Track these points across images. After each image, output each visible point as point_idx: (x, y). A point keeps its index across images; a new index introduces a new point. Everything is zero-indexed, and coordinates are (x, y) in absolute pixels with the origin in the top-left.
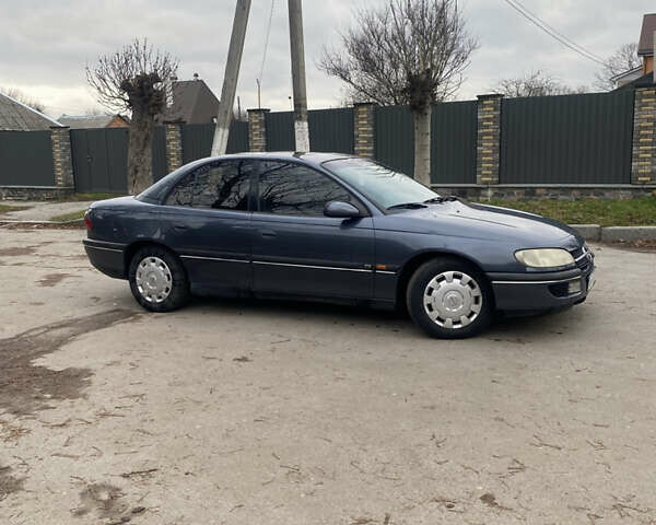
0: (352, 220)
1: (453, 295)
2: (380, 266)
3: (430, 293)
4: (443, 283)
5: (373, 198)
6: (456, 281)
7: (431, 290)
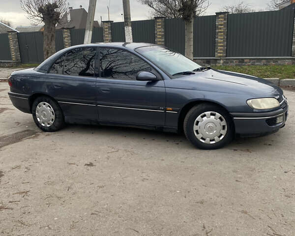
0: (152, 82)
1: (211, 125)
2: (168, 109)
3: (197, 124)
4: (205, 118)
5: (164, 69)
6: (212, 117)
7: (198, 122)
